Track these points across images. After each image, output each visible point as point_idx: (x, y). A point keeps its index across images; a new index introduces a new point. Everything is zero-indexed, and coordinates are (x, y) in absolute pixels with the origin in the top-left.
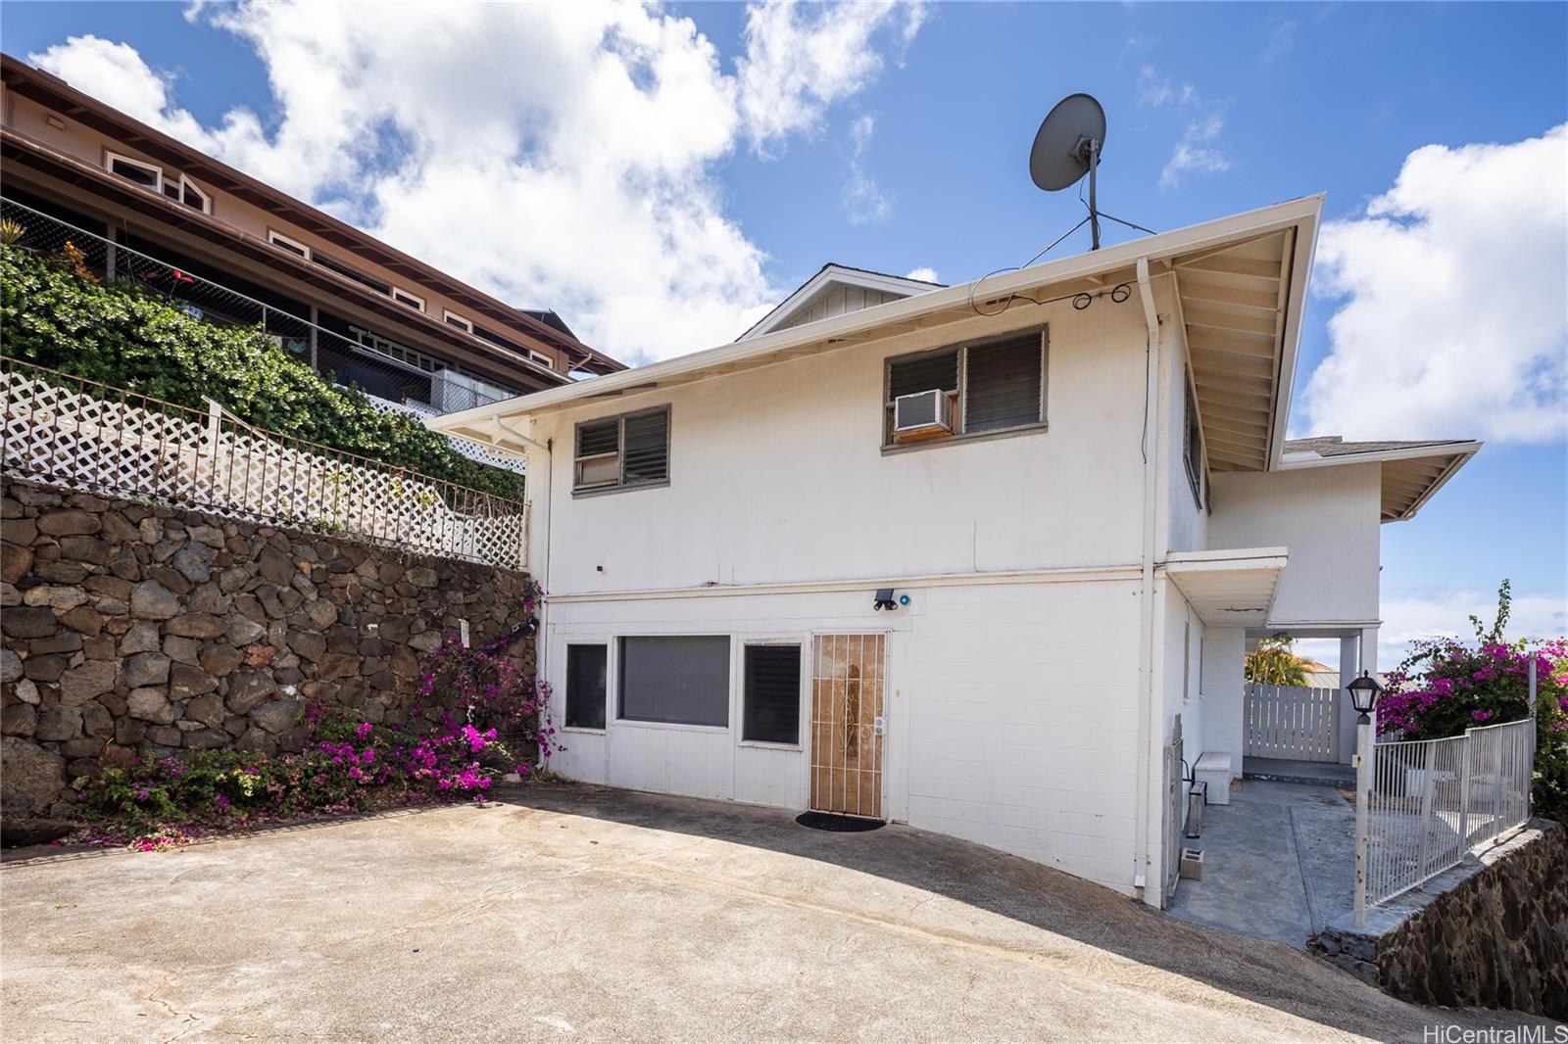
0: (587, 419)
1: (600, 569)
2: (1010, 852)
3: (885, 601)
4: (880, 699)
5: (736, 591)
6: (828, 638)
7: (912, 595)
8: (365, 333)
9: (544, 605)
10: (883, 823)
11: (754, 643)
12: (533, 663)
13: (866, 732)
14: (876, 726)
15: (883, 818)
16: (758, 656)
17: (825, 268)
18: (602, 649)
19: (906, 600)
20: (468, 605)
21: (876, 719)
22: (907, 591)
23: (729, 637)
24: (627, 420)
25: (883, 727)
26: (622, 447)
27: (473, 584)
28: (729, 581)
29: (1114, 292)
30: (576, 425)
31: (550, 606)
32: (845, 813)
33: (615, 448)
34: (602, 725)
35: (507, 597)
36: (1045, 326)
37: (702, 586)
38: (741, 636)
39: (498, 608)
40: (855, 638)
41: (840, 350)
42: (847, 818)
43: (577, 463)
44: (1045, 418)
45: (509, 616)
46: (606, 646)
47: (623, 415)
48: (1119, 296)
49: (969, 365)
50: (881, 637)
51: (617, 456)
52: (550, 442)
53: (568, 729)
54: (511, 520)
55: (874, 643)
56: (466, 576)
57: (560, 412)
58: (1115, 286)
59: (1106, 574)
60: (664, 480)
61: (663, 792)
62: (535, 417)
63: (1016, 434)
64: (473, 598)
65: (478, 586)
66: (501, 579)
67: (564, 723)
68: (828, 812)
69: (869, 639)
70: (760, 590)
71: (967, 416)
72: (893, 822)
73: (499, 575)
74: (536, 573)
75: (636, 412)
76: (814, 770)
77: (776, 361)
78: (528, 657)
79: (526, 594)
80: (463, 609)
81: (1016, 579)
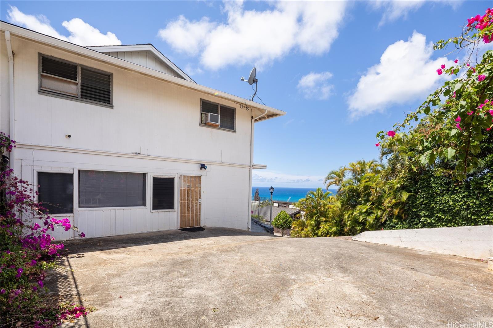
0: (50, 55)
1: (69, 136)
3: (203, 167)
4: (200, 194)
5: (149, 157)
6: (185, 176)
9: (14, 148)
11: (157, 176)
13: (196, 203)
14: (199, 202)
15: (201, 226)
16: (157, 181)
18: (71, 176)
19: (206, 167)
21: (199, 199)
23: (146, 174)
25: (201, 201)
26: (79, 80)
28: (146, 154)
30: (40, 54)
31: (17, 149)
33: (75, 79)
34: (70, 211)
36: (236, 109)
37: (133, 153)
38: (151, 174)
40: (193, 177)
42: (191, 228)
44: (235, 129)
46: (72, 174)
47: (80, 64)
48: (247, 109)
49: (220, 110)
50: (200, 177)
51: (76, 83)
52: (13, 54)
59: (244, 166)
60: (110, 105)
69: (197, 177)
70: (159, 158)
71: (220, 123)
76: (181, 216)
81: (229, 165)
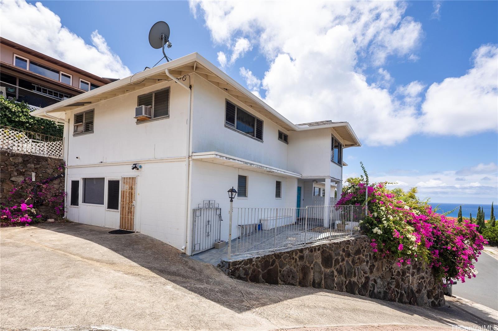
0: (77, 113)
1: (77, 158)
2: (160, 240)
3: (135, 167)
4: (134, 196)
5: (107, 164)
6: (124, 178)
7: (142, 165)
8: (38, 86)
9: (66, 169)
10: (134, 232)
12: (63, 186)
13: (131, 206)
14: (133, 204)
15: (134, 231)
16: (110, 182)
17: (146, 68)
19: (141, 167)
20: (35, 168)
21: (133, 201)
22: (141, 164)
23: (104, 178)
24: (86, 113)
25: (135, 204)
26: (84, 121)
27: (38, 162)
28: (106, 162)
29: (183, 78)
30: (74, 115)
31: (68, 169)
32: (127, 229)
33: (82, 122)
34: (78, 205)
35: (53, 166)
36: (169, 87)
37: (100, 163)
38: (108, 178)
39: (49, 169)
40: (130, 178)
41: (129, 93)
42: (127, 231)
43: (74, 126)
44: (169, 115)
45: (53, 172)
46: (79, 181)
47: (84, 112)
48: (184, 79)
49: (155, 98)
50: (135, 178)
51: (82, 124)
52: (69, 120)
53: (71, 206)
54: (57, 143)
55: (133, 179)
56: (35, 160)
57: (71, 111)
58: (183, 76)
59: (179, 160)
60: (92, 131)
61: (90, 224)
62: (66, 112)
63: (163, 118)
64: (38, 166)
65: (40, 163)
66: (50, 161)
67: (70, 204)
68: (123, 229)
69: (133, 178)
70: (111, 164)
71: (154, 113)
72: (137, 232)
73: (49, 159)
74: (65, 159)
75: (87, 111)
76: (121, 217)
77: (116, 96)
78: (61, 185)
79: (61, 165)
80: (34, 169)
81: (162, 161)
